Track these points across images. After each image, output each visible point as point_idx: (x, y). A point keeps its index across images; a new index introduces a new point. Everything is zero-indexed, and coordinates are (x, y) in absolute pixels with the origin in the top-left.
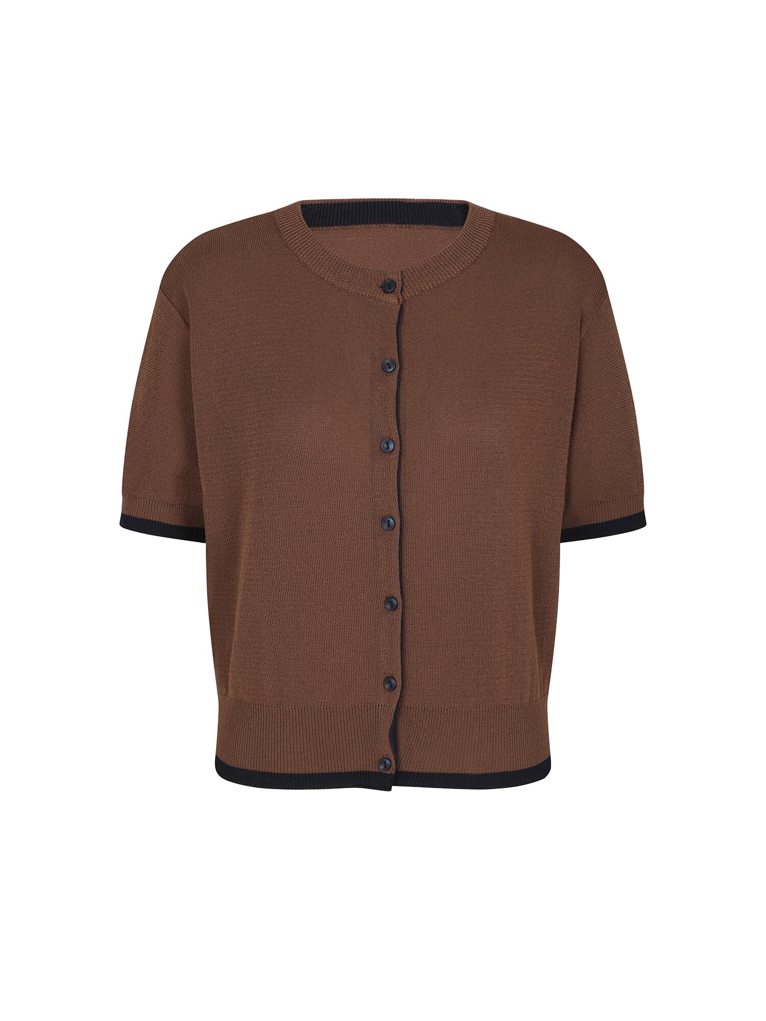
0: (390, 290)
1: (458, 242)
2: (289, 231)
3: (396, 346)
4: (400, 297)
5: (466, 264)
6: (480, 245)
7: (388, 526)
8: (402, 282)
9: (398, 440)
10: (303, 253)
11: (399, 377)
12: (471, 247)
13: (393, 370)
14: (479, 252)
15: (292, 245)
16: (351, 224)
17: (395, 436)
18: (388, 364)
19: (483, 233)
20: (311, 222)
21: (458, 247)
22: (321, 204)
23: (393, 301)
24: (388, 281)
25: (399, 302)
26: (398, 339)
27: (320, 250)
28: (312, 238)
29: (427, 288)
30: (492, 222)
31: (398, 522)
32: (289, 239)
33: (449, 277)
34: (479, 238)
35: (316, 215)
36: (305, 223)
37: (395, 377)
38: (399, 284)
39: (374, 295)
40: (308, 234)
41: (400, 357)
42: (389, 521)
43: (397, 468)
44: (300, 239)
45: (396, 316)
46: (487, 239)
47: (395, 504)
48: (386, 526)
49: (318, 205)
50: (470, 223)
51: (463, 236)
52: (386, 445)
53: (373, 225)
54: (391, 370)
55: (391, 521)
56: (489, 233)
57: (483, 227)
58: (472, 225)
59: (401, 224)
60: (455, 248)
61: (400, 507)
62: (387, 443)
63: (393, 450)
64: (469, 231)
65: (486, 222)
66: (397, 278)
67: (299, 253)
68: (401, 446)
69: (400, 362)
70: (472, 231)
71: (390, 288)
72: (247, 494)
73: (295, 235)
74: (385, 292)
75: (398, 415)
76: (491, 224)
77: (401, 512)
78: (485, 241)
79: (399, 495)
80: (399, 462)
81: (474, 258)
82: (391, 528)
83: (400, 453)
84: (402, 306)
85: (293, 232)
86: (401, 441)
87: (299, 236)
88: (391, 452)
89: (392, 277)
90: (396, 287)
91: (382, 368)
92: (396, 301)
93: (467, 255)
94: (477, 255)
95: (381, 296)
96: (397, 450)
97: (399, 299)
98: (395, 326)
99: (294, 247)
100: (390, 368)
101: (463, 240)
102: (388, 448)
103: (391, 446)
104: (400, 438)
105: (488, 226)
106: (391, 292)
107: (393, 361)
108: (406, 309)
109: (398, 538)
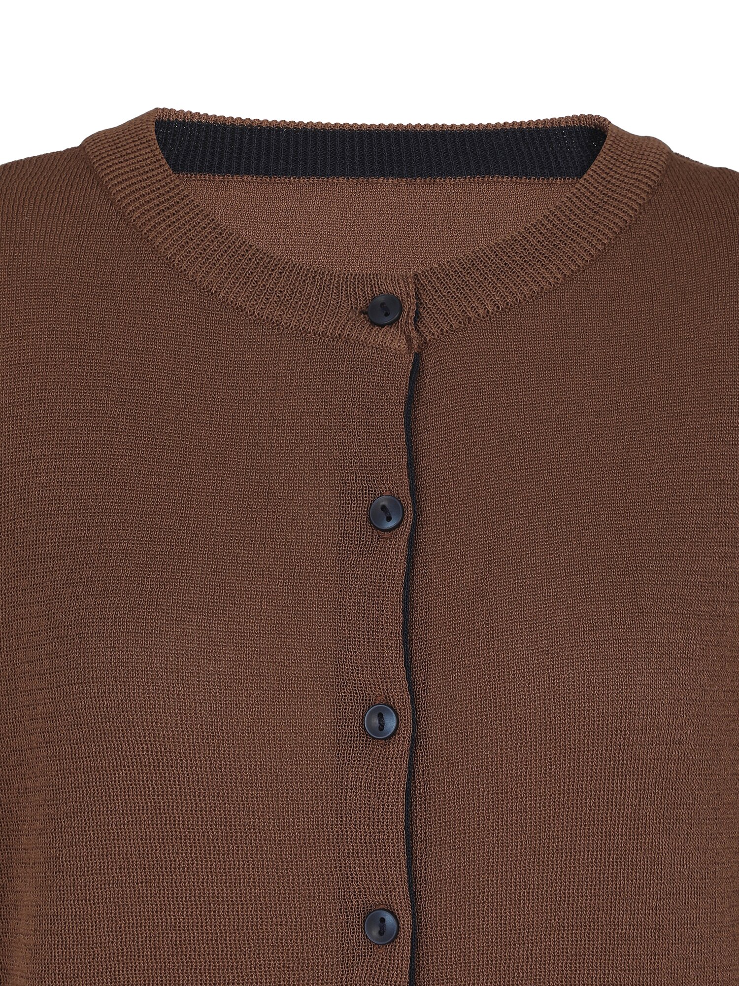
0: (388, 320)
1: (558, 213)
2: (128, 183)
3: (404, 462)
4: (414, 334)
5: (579, 262)
6: (617, 220)
7: (381, 933)
8: (417, 298)
9: (408, 705)
10: (166, 234)
11: (412, 543)
12: (592, 222)
13: (398, 526)
14: (611, 235)
15: (137, 214)
16: (285, 173)
17: (400, 696)
18: (384, 508)
19: (630, 195)
20: (183, 161)
21: (556, 222)
22: (208, 125)
23: (395, 345)
24: (381, 299)
25: (410, 347)
26: (409, 441)
27: (208, 230)
28: (186, 201)
29: (481, 312)
30: (657, 173)
31: (407, 921)
32: (127, 201)
33: (536, 289)
34: (615, 203)
35: (196, 147)
36: (167, 167)
37: (403, 544)
38: (409, 305)
39: (346, 332)
40: (176, 191)
41: (414, 490)
42: (383, 920)
43: (404, 781)
44: (156, 202)
45: (404, 383)
46: (636, 207)
47: (398, 875)
48: (375, 933)
49: (199, 126)
50: (599, 172)
51: (574, 199)
52: (376, 721)
53: (341, 179)
54: (390, 525)
55: (389, 918)
56: (643, 195)
57: (632, 181)
58: (604, 175)
59: (412, 177)
60: (549, 226)
61: (412, 882)
62: (381, 716)
63: (394, 734)
64: (593, 190)
65: (643, 172)
66: (404, 291)
67: (153, 234)
68: (416, 723)
69: (415, 502)
70: (601, 188)
71: (387, 315)
72: (23, 839)
73: (143, 192)
74: (373, 324)
75: (407, 641)
76: (653, 178)
77: (413, 895)
78: (630, 212)
79: (410, 851)
80: (411, 767)
81: (599, 247)
82: (388, 937)
83: (414, 740)
84: (418, 356)
85: (138, 186)
86: (415, 711)
87: (152, 196)
88: (390, 737)
89: (391, 289)
90: (401, 310)
91: (369, 520)
92: (404, 346)
93: (579, 240)
94: (606, 241)
95: (364, 332)
96: (406, 733)
97: (409, 340)
98: (401, 409)
99: (142, 220)
100: (389, 519)
101: (573, 208)
102: (382, 727)
103: (391, 723)
104: (412, 702)
105: (645, 180)
106: (390, 324)
107: (397, 502)
108: (430, 364)
109: (406, 964)
